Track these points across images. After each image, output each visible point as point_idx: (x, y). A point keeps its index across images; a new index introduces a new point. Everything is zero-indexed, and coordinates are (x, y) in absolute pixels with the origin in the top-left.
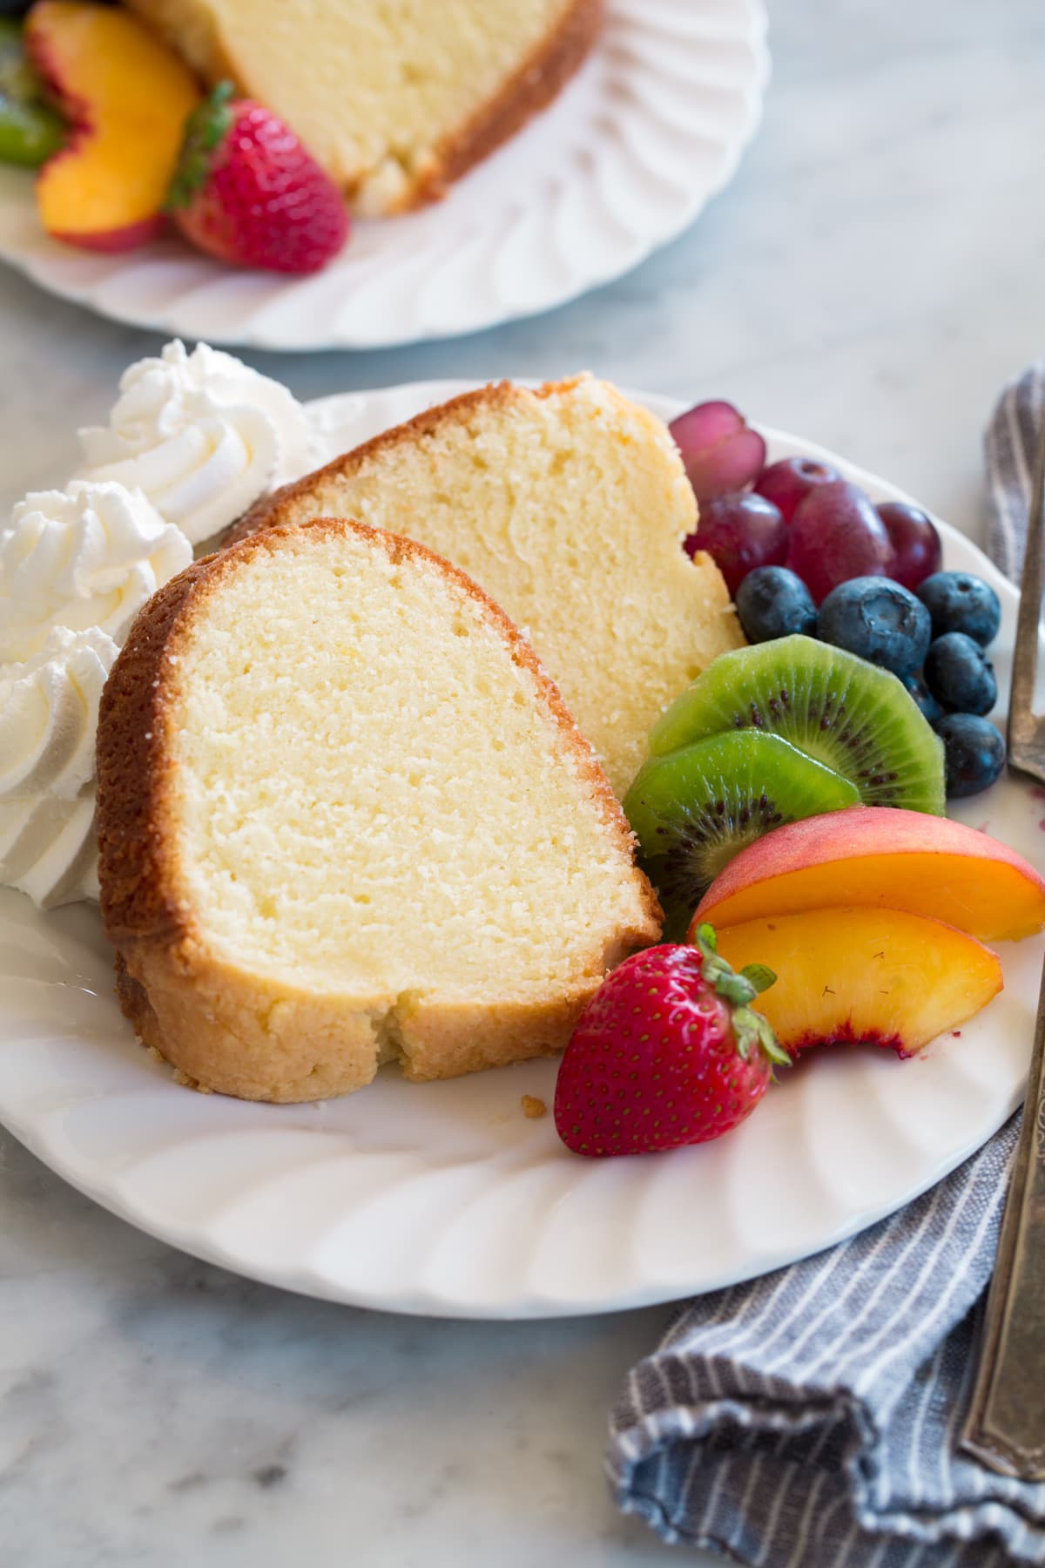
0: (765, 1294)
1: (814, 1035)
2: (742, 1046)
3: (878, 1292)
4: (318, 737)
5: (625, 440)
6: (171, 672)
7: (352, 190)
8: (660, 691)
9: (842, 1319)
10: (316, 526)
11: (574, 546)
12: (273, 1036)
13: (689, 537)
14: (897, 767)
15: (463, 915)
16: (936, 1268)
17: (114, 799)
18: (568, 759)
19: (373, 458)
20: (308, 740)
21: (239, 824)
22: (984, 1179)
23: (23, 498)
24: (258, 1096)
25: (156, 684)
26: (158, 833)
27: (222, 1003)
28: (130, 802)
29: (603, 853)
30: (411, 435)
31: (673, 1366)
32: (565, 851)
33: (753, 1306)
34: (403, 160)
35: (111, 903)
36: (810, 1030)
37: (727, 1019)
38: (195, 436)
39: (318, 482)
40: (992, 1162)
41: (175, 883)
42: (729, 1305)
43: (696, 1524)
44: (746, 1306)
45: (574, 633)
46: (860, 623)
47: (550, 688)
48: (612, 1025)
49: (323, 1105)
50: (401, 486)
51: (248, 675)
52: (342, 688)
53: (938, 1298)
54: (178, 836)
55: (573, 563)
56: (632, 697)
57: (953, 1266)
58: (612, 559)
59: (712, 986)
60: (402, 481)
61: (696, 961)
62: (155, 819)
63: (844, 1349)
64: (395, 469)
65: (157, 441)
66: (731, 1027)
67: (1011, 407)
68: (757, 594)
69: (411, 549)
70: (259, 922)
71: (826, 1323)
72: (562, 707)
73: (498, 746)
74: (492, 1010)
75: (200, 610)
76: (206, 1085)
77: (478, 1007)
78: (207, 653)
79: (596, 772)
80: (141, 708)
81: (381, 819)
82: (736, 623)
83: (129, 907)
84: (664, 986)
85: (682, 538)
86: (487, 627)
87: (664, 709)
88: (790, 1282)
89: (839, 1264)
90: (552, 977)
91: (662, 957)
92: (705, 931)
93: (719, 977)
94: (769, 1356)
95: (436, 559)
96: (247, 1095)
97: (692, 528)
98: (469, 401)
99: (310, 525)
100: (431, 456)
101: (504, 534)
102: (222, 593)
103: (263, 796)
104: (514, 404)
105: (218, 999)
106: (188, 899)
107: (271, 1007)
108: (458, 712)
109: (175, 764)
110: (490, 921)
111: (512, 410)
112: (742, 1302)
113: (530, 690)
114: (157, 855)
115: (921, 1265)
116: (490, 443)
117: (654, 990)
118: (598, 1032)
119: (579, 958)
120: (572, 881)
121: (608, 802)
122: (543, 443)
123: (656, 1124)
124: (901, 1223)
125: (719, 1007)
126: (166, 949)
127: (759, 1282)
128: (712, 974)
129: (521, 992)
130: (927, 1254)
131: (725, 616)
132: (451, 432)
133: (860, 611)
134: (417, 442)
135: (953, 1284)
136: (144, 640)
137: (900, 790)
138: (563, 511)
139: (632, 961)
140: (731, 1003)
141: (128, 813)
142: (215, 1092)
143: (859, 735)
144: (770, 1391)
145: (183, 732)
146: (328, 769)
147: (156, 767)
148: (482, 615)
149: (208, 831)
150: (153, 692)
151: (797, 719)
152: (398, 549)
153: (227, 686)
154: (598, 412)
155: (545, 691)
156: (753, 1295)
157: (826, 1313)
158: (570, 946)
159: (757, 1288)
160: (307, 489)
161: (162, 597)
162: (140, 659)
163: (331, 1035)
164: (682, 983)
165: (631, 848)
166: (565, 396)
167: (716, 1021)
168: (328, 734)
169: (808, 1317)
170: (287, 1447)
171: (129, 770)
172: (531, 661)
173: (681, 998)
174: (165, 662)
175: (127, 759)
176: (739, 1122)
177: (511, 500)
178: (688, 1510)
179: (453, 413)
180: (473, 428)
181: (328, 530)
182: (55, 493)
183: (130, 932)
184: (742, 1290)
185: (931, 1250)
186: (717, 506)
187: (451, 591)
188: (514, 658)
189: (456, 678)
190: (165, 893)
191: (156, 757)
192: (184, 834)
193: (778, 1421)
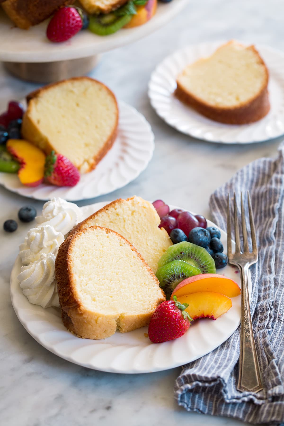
0: (198, 362)
1: (197, 317)
2: (185, 317)
3: (220, 359)
4: (98, 267)
5: (145, 207)
6: (70, 257)
7: (79, 168)
8: (158, 255)
9: (214, 365)
10: (92, 227)
11: (138, 229)
12: (98, 324)
13: (159, 225)
14: (206, 264)
15: (130, 298)
16: (230, 354)
17: (61, 282)
18: (145, 268)
19: (97, 215)
20: (96, 268)
21: (86, 285)
22: (235, 337)
23: (30, 230)
24: (94, 338)
25: (67, 259)
26: (72, 287)
27: (88, 318)
28: (65, 282)
29: (154, 285)
30: (104, 210)
31: (184, 377)
32: (147, 285)
33: (196, 365)
34: (87, 161)
35: (64, 302)
36: (196, 316)
37: (181, 313)
38: (61, 215)
39: (87, 221)
40: (236, 334)
41: (77, 296)
42: (191, 366)
43: (193, 407)
44: (195, 365)
45: (140, 245)
46: (198, 236)
47: (139, 254)
48: (159, 316)
49: (105, 339)
50: (103, 220)
51: (84, 256)
52: (101, 257)
53: (232, 359)
54: (76, 287)
55: (138, 232)
56: (153, 256)
57: (233, 353)
58: (145, 231)
59: (177, 307)
60: (103, 219)
61: (174, 303)
62: (71, 284)
63: (216, 371)
64: (101, 217)
65: (53, 217)
66: (182, 314)
67: (213, 197)
68: (175, 234)
69: (110, 231)
70: (93, 302)
71: (211, 366)
72: (142, 258)
73: (131, 266)
74: (138, 316)
75: (73, 245)
76: (84, 337)
77: (135, 315)
78: (75, 253)
79: (150, 270)
80: (65, 264)
81: (112, 281)
82: (171, 240)
83: (68, 302)
84: (168, 307)
85: (158, 225)
86: (126, 244)
87: (160, 258)
88: (203, 360)
89: (211, 356)
90: (148, 309)
91: (167, 303)
92: (175, 297)
93: (179, 305)
94: (202, 373)
95: (114, 232)
96: (92, 338)
97: (160, 223)
98: (114, 203)
99: (90, 227)
100: (108, 214)
101: (124, 228)
102: (77, 241)
103: (90, 279)
104: (123, 203)
105: (87, 318)
106: (79, 299)
107: (97, 318)
108: (123, 260)
109: (73, 274)
110: (135, 299)
111: (123, 204)
112: (194, 365)
113: (136, 255)
114: (73, 291)
115: (227, 354)
116: (119, 210)
117: (167, 309)
118: (156, 318)
119: (153, 305)
120: (149, 291)
121: (153, 275)
122: (129, 210)
123: (169, 334)
124: (221, 347)
125: (179, 311)
126: (76, 309)
127: (196, 361)
128: (177, 305)
129: (143, 312)
130: (227, 352)
131: (168, 239)
132: (111, 209)
133: (197, 234)
134: (105, 211)
135: (234, 356)
136: (62, 252)
137: (207, 268)
138: (135, 222)
139: (161, 304)
140: (181, 310)
141: (65, 284)
142: (85, 338)
143: (198, 259)
144: (204, 379)
145: (74, 268)
146: (101, 273)
147: (69, 275)
148: (125, 242)
149: (81, 286)
150: (67, 261)
151: (186, 257)
152: (107, 231)
153: (80, 259)
154: (139, 203)
155: (139, 255)
156: (196, 363)
157: (211, 364)
158: (150, 303)
159: (196, 362)
160: (85, 222)
161: (64, 244)
162: (62, 256)
163: (109, 323)
164: (172, 307)
165: (159, 284)
166: (132, 200)
167: (179, 313)
168: (100, 266)
169: (208, 365)
170: (110, 402)
171: (64, 276)
172: (135, 250)
173: (172, 309)
174: (68, 255)
175: (63, 274)
176: (185, 333)
177: (125, 221)
178: (191, 404)
179: (111, 205)
180: (115, 208)
181: (94, 228)
182: (36, 228)
183: (69, 307)
184: (193, 363)
185: (228, 351)
186: (163, 219)
187: (118, 238)
188: (132, 249)
189: (122, 254)
190: (75, 298)
191: (69, 273)
192: (77, 287)
193: (207, 385)
